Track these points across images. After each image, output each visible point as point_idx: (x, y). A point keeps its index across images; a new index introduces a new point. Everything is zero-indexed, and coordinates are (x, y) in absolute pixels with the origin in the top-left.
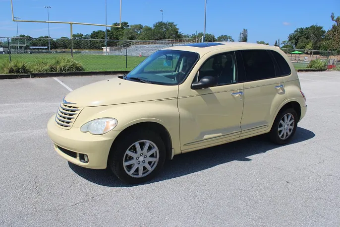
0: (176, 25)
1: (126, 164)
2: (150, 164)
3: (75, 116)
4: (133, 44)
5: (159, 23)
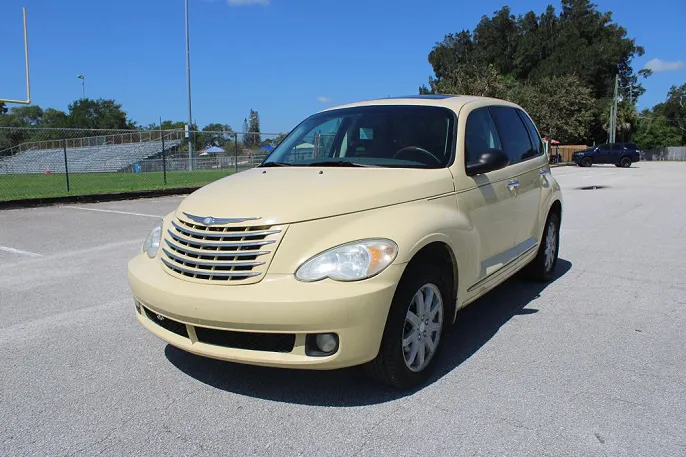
0: (120, 106)
1: (405, 342)
2: (433, 338)
3: (271, 248)
4: (24, 149)
5: (81, 102)
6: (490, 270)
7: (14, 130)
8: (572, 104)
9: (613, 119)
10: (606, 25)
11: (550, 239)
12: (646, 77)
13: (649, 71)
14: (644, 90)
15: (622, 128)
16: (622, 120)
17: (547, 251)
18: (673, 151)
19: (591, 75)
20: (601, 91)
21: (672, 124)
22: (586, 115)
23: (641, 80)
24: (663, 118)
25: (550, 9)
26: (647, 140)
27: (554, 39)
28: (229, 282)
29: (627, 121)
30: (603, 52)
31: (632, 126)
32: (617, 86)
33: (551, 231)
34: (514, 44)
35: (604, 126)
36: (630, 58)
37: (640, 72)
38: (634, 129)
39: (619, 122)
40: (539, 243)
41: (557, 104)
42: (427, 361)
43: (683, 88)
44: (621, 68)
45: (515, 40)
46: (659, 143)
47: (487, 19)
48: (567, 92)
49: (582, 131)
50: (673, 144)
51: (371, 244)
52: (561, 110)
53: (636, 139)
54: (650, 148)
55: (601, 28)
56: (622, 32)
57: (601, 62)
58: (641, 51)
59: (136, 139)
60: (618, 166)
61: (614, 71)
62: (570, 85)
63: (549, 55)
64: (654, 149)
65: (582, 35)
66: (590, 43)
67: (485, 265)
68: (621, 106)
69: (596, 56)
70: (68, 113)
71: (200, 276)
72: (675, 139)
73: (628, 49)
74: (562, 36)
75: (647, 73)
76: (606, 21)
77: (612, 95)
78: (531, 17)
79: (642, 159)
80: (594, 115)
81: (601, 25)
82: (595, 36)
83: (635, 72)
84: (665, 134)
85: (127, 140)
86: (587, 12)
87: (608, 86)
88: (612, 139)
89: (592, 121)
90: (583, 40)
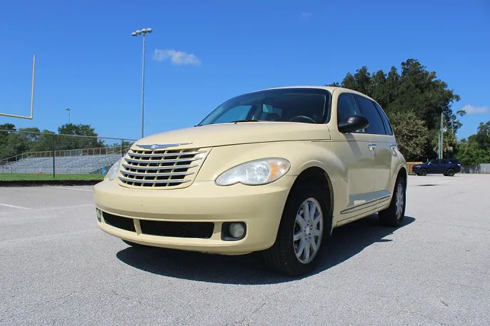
0: (94, 129)
1: (295, 238)
2: (316, 242)
3: (199, 163)
4: (25, 157)
5: (67, 126)
6: (356, 203)
7: (19, 144)
8: (411, 132)
9: (440, 144)
10: (433, 80)
11: (399, 196)
12: (462, 115)
13: (464, 112)
14: (462, 125)
15: (447, 151)
16: (447, 144)
17: (397, 204)
18: (484, 166)
19: (424, 114)
20: (432, 125)
21: (482, 148)
22: (422, 140)
23: (458, 118)
24: (476, 143)
25: (393, 68)
26: (464, 159)
27: (398, 89)
28: (167, 187)
29: (450, 145)
30: (432, 98)
31: (454, 149)
32: (442, 120)
33: (400, 190)
34: (370, 92)
35: (434, 149)
36: (450, 103)
37: (458, 112)
38: (455, 151)
39: (445, 146)
40: (391, 195)
41: (400, 132)
42: (311, 258)
43: (488, 124)
44: (445, 110)
45: (370, 90)
46: (474, 161)
47: (350, 75)
48: (408, 123)
49: (418, 151)
50: (484, 162)
51: (270, 161)
52: (403, 136)
53: (458, 158)
54: (468, 164)
55: (430, 83)
56: (444, 85)
57: (431, 105)
58: (458, 98)
59: (103, 152)
60: (445, 175)
61: (439, 111)
62: (410, 118)
63: (394, 100)
64: (469, 165)
65: (417, 86)
66: (422, 92)
67: (353, 198)
68: (446, 134)
69: (427, 100)
70: (57, 133)
71: (146, 185)
72: (485, 159)
73: (449, 96)
74: (403, 88)
75: (462, 113)
76: (432, 77)
77: (439, 127)
78: (381, 74)
79: (462, 172)
80: (427, 139)
81: (430, 80)
82: (426, 88)
83: (454, 112)
84: (477, 154)
85: (97, 152)
86: (419, 72)
87: (436, 121)
88: (440, 157)
89: (426, 144)
90: (418, 90)
